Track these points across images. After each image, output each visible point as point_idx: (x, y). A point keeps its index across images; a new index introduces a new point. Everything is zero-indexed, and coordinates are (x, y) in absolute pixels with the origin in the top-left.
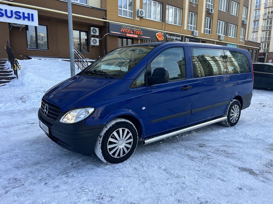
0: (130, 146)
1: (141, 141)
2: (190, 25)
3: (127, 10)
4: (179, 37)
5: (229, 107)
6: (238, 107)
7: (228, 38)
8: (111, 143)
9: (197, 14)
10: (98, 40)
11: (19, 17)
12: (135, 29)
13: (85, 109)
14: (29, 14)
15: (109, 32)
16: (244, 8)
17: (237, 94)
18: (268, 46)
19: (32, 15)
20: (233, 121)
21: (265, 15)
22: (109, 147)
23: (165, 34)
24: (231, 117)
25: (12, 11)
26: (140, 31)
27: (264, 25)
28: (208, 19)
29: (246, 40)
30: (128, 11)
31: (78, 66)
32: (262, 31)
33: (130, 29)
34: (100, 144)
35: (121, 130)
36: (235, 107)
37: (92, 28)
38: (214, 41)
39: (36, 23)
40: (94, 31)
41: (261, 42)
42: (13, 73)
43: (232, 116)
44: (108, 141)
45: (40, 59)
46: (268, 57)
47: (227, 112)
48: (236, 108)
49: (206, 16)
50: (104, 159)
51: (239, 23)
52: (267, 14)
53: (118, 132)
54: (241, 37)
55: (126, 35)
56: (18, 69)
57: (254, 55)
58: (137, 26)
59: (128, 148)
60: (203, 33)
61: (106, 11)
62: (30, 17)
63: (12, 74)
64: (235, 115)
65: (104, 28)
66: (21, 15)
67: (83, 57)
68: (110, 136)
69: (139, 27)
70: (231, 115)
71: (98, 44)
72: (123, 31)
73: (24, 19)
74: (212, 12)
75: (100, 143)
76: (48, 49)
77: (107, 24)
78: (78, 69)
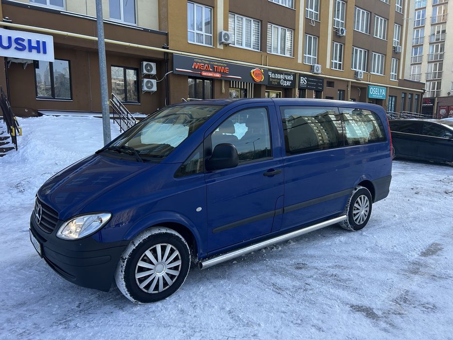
0: (176, 273)
1: (197, 263)
2: (307, 55)
3: (203, 32)
4: (289, 75)
5: (351, 199)
6: (366, 198)
7: (370, 76)
8: (141, 269)
9: (319, 37)
10: (154, 82)
11: (22, 48)
12: (215, 63)
13: (97, 215)
14: (38, 42)
15: (172, 70)
16: (396, 27)
17: (364, 177)
18: (439, 87)
19: (44, 43)
20: (359, 222)
21: (433, 37)
22: (139, 276)
23: (266, 71)
24: (355, 215)
25: (10, 38)
26: (225, 67)
27: (431, 51)
28: (337, 45)
29: (400, 78)
30: (204, 34)
31: (120, 126)
32: (429, 62)
33: (207, 64)
34: (122, 272)
35: (159, 247)
36: (361, 198)
37: (145, 63)
38: (348, 81)
39: (50, 56)
40: (149, 68)
41: (427, 81)
42: (10, 140)
43: (357, 213)
44: (137, 267)
45: (57, 116)
46: (440, 105)
47: (347, 207)
48: (363, 200)
49: (333, 40)
50: (131, 296)
51: (388, 51)
52: (436, 34)
53: (154, 252)
54: (392, 73)
55: (201, 74)
56: (18, 134)
57: (414, 101)
58: (220, 59)
59: (172, 277)
60: (329, 68)
61: (167, 34)
62: (40, 48)
63: (9, 143)
64: (363, 212)
65: (164, 62)
66: (26, 43)
67: (127, 112)
68: (141, 259)
69: (222, 60)
70: (355, 212)
71: (155, 89)
72: (197, 67)
73: (30, 51)
74: (343, 33)
75: (123, 270)
76: (71, 97)
77: (170, 55)
78: (121, 131)
